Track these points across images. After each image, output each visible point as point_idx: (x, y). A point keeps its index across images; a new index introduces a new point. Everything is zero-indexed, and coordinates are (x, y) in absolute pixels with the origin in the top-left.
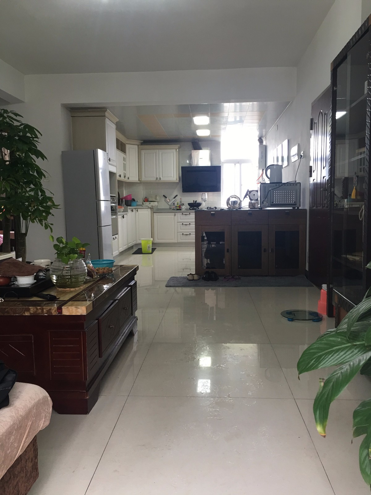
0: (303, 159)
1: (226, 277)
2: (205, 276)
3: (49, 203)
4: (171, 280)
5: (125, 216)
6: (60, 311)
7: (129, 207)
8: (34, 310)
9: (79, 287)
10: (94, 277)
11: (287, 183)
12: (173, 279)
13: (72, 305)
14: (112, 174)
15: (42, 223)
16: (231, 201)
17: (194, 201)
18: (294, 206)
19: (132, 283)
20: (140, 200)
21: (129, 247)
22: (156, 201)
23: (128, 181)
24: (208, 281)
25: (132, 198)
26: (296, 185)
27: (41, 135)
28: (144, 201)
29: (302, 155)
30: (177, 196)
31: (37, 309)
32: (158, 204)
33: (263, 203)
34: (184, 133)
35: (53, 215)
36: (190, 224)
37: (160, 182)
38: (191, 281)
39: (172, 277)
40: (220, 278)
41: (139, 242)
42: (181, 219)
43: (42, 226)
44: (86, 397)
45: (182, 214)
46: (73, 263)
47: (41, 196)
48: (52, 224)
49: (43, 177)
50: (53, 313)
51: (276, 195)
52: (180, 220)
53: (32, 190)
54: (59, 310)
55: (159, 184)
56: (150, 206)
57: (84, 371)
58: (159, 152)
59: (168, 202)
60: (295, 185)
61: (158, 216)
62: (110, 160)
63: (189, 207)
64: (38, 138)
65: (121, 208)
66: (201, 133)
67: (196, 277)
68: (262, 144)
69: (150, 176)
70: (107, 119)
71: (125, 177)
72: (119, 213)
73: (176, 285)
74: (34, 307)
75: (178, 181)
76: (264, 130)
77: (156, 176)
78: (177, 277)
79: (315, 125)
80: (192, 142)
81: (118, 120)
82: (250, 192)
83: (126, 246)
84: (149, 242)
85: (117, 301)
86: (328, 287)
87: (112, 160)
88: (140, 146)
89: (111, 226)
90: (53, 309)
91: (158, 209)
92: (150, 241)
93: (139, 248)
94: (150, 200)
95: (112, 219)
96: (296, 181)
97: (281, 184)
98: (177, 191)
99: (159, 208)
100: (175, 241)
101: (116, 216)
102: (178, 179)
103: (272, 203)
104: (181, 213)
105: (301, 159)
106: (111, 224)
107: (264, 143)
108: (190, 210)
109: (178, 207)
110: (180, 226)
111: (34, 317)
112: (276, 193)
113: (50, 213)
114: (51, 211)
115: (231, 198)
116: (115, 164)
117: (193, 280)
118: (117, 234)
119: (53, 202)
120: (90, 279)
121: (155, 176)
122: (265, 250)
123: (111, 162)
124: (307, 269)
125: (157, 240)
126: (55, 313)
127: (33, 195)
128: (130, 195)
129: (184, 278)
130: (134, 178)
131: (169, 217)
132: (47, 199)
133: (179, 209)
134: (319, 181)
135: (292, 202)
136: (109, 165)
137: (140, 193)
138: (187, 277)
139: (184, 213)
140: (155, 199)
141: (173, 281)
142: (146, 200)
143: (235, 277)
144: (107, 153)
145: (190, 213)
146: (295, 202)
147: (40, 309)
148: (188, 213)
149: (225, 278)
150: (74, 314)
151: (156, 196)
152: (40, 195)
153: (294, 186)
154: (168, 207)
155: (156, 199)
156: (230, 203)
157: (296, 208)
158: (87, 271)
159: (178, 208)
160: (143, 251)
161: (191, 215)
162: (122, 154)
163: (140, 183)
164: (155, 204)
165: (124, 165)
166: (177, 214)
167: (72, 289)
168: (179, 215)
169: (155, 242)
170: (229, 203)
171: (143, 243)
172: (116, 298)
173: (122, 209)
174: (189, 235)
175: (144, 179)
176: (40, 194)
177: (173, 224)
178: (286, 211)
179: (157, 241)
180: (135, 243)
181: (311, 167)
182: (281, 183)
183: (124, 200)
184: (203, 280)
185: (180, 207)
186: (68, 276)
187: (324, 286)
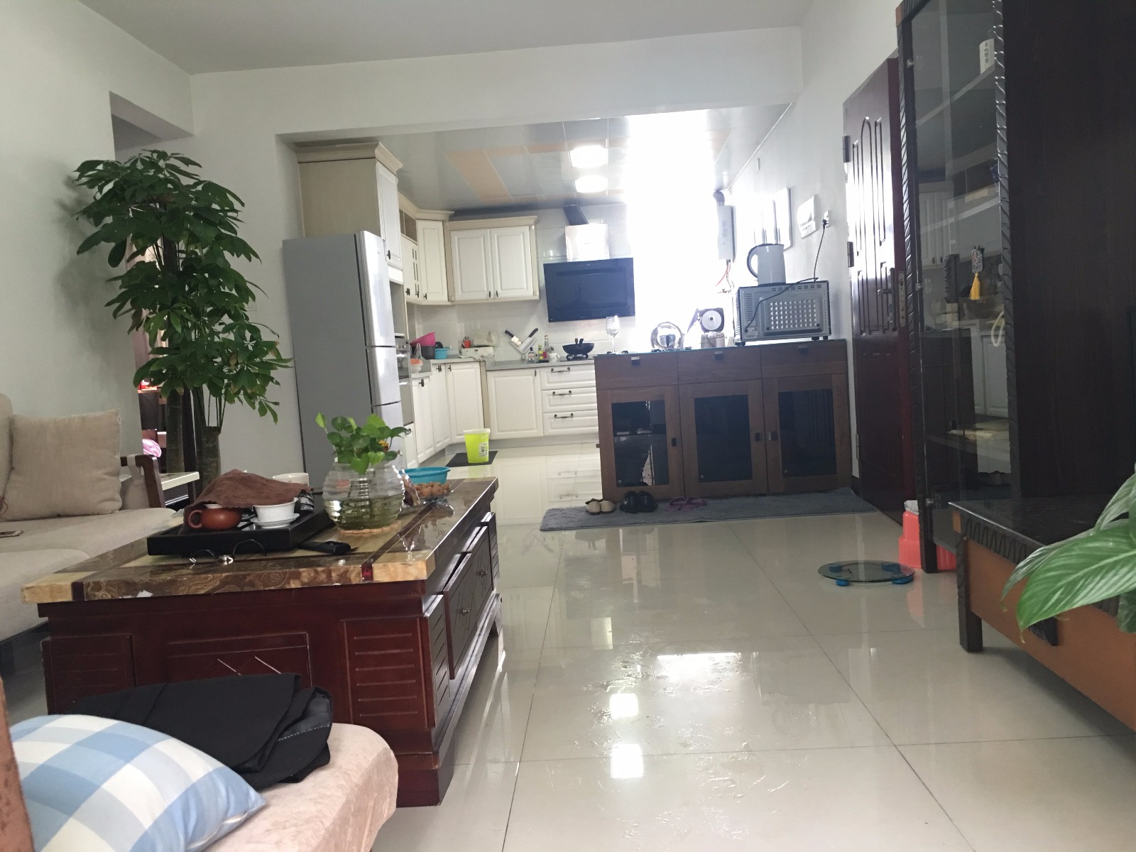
0: (829, 228)
1: (674, 503)
2: (626, 503)
3: (270, 357)
4: (551, 516)
5: (425, 381)
6: (368, 574)
7: (432, 361)
8: (309, 574)
9: (389, 525)
10: (415, 504)
11: (798, 283)
12: (552, 513)
13: (393, 560)
14: (394, 286)
15: (254, 403)
16: (661, 337)
17: (576, 340)
18: (815, 335)
19: (487, 518)
20: (453, 345)
21: (438, 450)
22: (490, 344)
23: (425, 302)
24: (634, 513)
25: (437, 340)
26: (819, 286)
27: (243, 204)
28: (464, 347)
29: (827, 219)
30: (536, 330)
31: (317, 572)
32: (495, 350)
33: (746, 331)
34: (547, 189)
35: (277, 383)
36: (570, 392)
37: (496, 301)
38: (597, 516)
39: (550, 510)
40: (661, 506)
41: (457, 439)
42: (549, 383)
43: (254, 408)
44: (435, 766)
45: (552, 370)
46: (374, 472)
47: (250, 341)
48: (276, 404)
49: (250, 299)
50: (352, 578)
51: (774, 311)
52: (548, 386)
53: (228, 329)
54: (365, 573)
55: (496, 306)
56: (478, 357)
57: (427, 708)
58: (490, 234)
59: (518, 346)
60: (816, 286)
61: (497, 379)
62: (389, 255)
63: (566, 354)
64: (236, 211)
65: (417, 362)
66: (585, 186)
67: (606, 506)
68: (723, 204)
69: (473, 289)
70: (378, 164)
71: (418, 294)
72: (413, 376)
73: (564, 526)
74: (310, 569)
75: (537, 297)
76: (725, 173)
77: (488, 289)
78: (563, 510)
79: (855, 149)
80: (565, 208)
81: (401, 165)
82: (702, 313)
83: (432, 449)
84: (483, 438)
85: (469, 555)
86: (922, 506)
87: (394, 256)
88: (447, 224)
89: (400, 404)
90: (353, 571)
91: (496, 363)
92: (484, 434)
93: (458, 454)
94: (476, 343)
95: (402, 387)
96: (816, 279)
97: (784, 287)
98: (539, 320)
99: (496, 360)
100: (537, 432)
101: (409, 381)
102: (538, 293)
103: (768, 329)
104: (550, 369)
105: (824, 228)
106: (398, 399)
107: (727, 203)
108: (569, 360)
109: (540, 355)
110: (549, 399)
111: (310, 591)
112: (774, 307)
113: (272, 379)
114: (273, 373)
115: (659, 329)
116: (400, 264)
117: (600, 513)
118: (412, 422)
119: (278, 354)
120: (407, 508)
121: (485, 289)
122: (758, 437)
123: (391, 261)
124: (856, 472)
125: (497, 433)
126: (358, 579)
127: (233, 339)
128: (431, 335)
129: (579, 510)
130: (438, 295)
131: (523, 379)
132: (263, 347)
133: (544, 359)
134: (871, 276)
135: (813, 325)
136: (390, 268)
137: (452, 330)
138: (584, 508)
139: (555, 369)
140: (488, 341)
141: (555, 518)
142: (467, 344)
143: (694, 501)
144: (384, 241)
145: (569, 369)
146: (818, 325)
147: (323, 571)
148: (566, 368)
149: (671, 504)
150: (400, 579)
151: (490, 334)
152: (248, 338)
153: (814, 286)
154: (518, 357)
155: (489, 339)
156: (659, 340)
157: (821, 339)
158: (403, 489)
159: (541, 358)
160: (470, 459)
161: (571, 373)
162: (409, 243)
163: (453, 306)
164: (489, 351)
165: (416, 267)
166: (540, 372)
167: (376, 531)
168: (544, 373)
169: (494, 438)
170: (657, 342)
171: (469, 440)
172: (464, 549)
173: (419, 366)
174: (570, 419)
175: (459, 296)
176: (248, 335)
177: (533, 396)
178: (800, 347)
179: (498, 435)
180: (448, 443)
181: (851, 245)
182: (784, 284)
183: (419, 346)
184: (623, 513)
185: (545, 355)
186: (365, 500)
187: (912, 506)
